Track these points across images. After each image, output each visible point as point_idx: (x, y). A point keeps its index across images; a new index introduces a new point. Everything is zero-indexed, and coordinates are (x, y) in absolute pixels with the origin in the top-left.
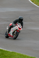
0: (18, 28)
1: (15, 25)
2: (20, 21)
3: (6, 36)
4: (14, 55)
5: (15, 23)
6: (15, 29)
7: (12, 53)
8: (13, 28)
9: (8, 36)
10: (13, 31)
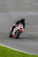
7: (33, 56)
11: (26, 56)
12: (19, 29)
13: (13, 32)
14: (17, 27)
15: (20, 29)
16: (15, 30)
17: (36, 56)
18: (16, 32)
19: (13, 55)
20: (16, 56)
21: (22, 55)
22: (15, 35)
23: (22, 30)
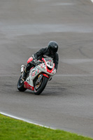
0: (46, 68)
1: (39, 61)
2: (50, 52)
3: (19, 87)
4: (62, 137)
5: (38, 56)
6: (40, 71)
7: (57, 132)
8: (34, 69)
9: (23, 86)
10: (35, 76)
11: (38, 132)
12: (43, 71)
13: (28, 79)
14: (39, 66)
15: (46, 71)
16: (34, 72)
17: (64, 132)
18: (37, 78)
19: (7, 130)
20: (15, 133)
21: (29, 131)
22: (34, 85)
23: (51, 74)
